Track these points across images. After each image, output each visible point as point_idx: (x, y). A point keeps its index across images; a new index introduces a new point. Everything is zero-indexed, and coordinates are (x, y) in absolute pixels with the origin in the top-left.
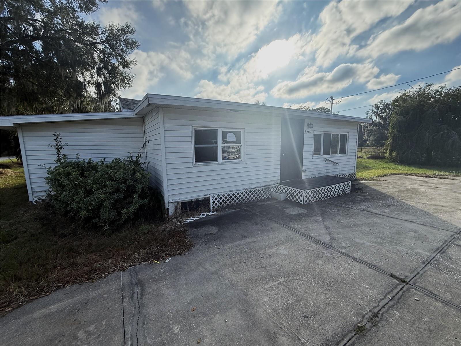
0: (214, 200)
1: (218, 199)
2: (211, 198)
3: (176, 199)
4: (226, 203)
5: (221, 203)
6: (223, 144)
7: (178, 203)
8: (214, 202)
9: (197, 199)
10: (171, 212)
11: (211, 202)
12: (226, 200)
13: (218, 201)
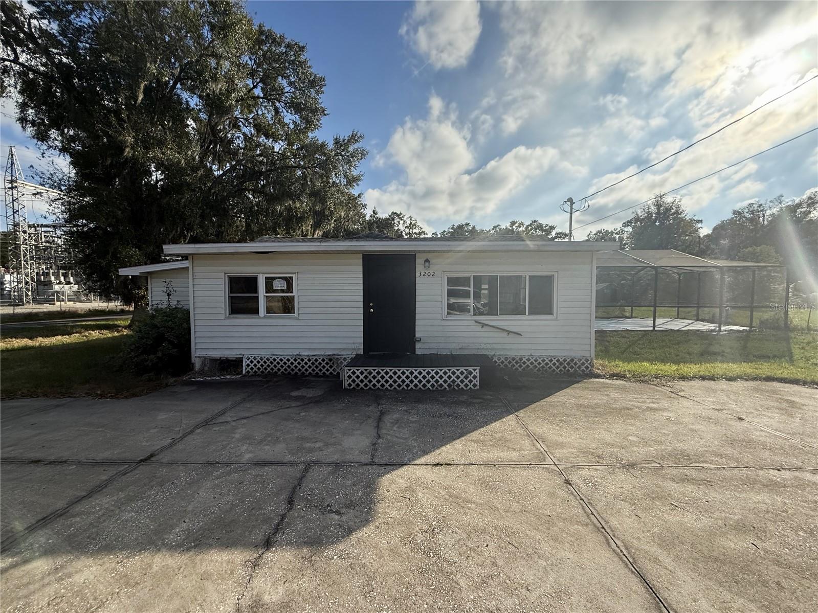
0: (248, 362)
1: (255, 362)
2: (244, 360)
3: (204, 353)
4: (266, 369)
5: (259, 369)
6: (266, 293)
7: (205, 358)
8: (248, 365)
9: (227, 358)
10: (198, 366)
11: (244, 364)
12: (265, 366)
13: (255, 365)
